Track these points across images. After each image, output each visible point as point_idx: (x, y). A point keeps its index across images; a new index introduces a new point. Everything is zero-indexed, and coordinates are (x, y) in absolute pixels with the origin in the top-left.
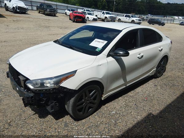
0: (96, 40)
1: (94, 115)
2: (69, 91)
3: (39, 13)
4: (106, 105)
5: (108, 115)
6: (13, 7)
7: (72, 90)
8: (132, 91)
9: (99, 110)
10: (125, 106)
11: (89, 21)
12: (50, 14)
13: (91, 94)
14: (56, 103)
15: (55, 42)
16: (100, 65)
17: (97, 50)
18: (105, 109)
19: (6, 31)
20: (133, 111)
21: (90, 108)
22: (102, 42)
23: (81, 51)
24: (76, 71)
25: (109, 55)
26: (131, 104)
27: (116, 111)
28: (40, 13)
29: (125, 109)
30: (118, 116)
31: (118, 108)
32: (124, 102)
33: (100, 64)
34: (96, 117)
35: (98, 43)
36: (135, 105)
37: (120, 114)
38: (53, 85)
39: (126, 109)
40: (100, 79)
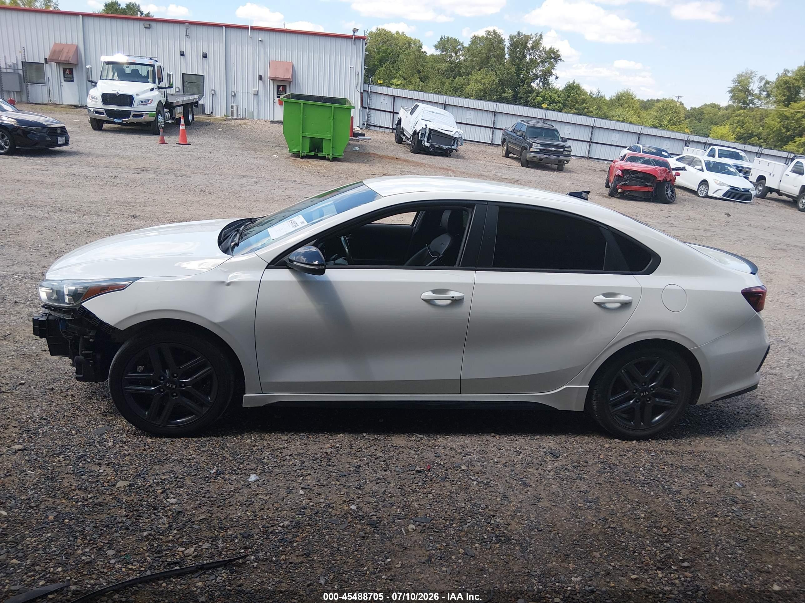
2: (100, 325)
3: (507, 155)
6: (415, 132)
11: (707, 197)
12: (541, 159)
13: (183, 366)
25: (279, 263)
28: (511, 155)
33: (228, 281)
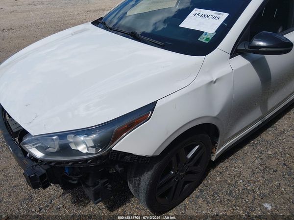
0: (196, 11)
1: (193, 195)
2: (138, 160)
4: (217, 168)
5: (227, 197)
7: (145, 157)
8: (270, 129)
9: (205, 182)
10: (261, 168)
13: (190, 156)
14: (105, 183)
15: (96, 23)
16: (215, 82)
17: (203, 39)
18: (218, 179)
19: (11, 10)
20: (282, 182)
21: (186, 183)
22: (214, 18)
23: (159, 43)
24: (154, 103)
25: (235, 52)
26: (274, 162)
27: (244, 185)
29: (264, 178)
30: (251, 197)
31: (246, 173)
32: (257, 158)
33: (214, 80)
34: (200, 201)
35: (202, 19)
36: (284, 164)
37: (254, 192)
38: (94, 149)
39: (266, 177)
40: (215, 117)
